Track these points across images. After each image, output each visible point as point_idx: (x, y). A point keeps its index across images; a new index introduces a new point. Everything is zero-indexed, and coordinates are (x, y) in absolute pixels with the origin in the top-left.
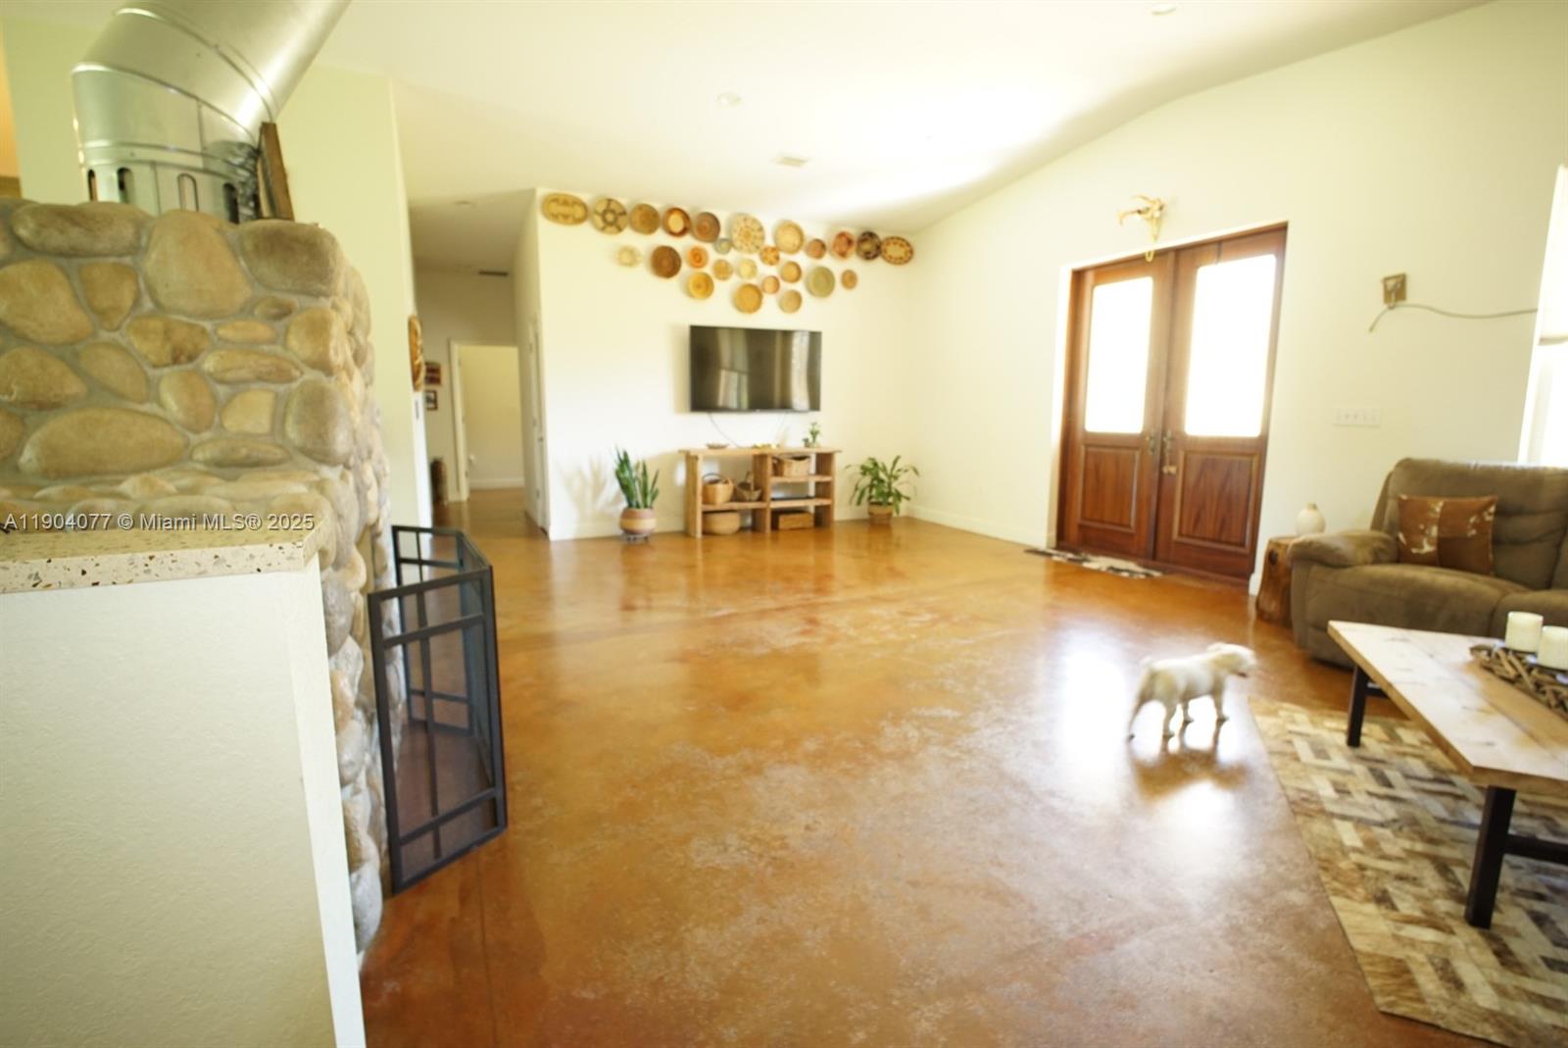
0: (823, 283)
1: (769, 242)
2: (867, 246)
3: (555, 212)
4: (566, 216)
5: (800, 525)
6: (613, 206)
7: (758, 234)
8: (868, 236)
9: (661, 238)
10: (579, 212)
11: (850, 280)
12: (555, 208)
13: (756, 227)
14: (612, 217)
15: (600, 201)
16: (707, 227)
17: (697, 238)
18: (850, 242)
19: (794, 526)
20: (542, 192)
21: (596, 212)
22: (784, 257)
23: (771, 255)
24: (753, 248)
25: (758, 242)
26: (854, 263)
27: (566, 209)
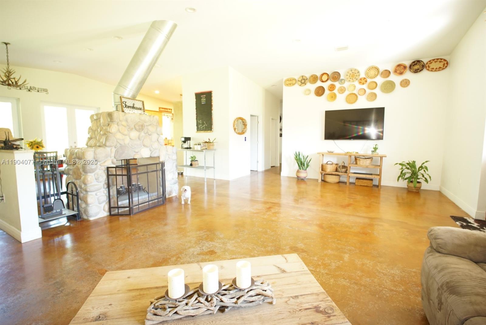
0: (389, 87)
1: (362, 75)
2: (416, 67)
3: (287, 84)
4: (290, 84)
5: (366, 185)
6: (304, 78)
7: (357, 74)
8: (417, 62)
9: (319, 84)
10: (294, 82)
11: (405, 83)
12: (288, 82)
13: (356, 72)
14: (303, 81)
15: (300, 77)
16: (336, 76)
17: (332, 81)
18: (405, 67)
19: (361, 185)
20: (285, 79)
21: (299, 81)
22: (369, 80)
23: (363, 81)
24: (354, 79)
25: (357, 77)
26: (408, 75)
27: (291, 82)
